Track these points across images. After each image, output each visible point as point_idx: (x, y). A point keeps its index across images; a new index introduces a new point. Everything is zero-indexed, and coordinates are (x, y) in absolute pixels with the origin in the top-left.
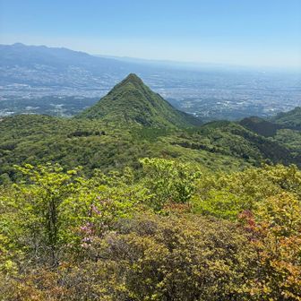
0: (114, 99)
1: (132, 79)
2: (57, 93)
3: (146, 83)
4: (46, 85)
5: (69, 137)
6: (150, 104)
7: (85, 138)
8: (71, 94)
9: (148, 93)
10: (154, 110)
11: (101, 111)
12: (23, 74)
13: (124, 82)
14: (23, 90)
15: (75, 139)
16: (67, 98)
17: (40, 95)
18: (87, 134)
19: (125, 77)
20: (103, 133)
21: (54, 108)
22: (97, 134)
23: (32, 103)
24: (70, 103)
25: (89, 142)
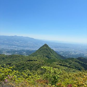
0: (40, 51)
1: (46, 45)
2: (25, 49)
3: (49, 46)
4: (22, 46)
5: (26, 61)
6: (50, 52)
7: (31, 62)
8: (28, 49)
9: (50, 49)
10: (51, 54)
11: (36, 54)
12: (16, 43)
13: (43, 46)
14: (15, 48)
15: (28, 62)
16: (27, 50)
17: (20, 49)
18: (32, 61)
19: (44, 45)
20: (37, 61)
21: (23, 53)
22: (35, 61)
23: (17, 51)
24: (28, 52)
25: (32, 63)
